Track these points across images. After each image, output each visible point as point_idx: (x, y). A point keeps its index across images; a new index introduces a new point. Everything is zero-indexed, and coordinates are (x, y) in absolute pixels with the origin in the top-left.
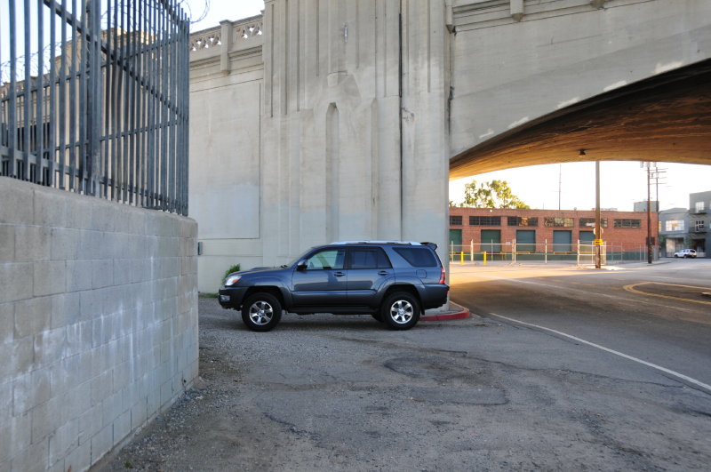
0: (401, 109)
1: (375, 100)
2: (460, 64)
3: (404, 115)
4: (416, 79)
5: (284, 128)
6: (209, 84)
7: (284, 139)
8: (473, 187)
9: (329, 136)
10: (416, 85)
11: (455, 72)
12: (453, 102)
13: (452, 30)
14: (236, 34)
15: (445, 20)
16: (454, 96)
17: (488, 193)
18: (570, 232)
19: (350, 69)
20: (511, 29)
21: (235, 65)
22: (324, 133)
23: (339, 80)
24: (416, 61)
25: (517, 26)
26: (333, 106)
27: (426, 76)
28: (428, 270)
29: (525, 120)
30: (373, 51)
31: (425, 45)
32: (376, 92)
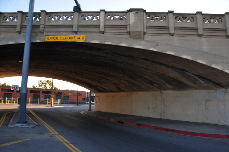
8: (41, 82)
17: (45, 84)
18: (68, 96)
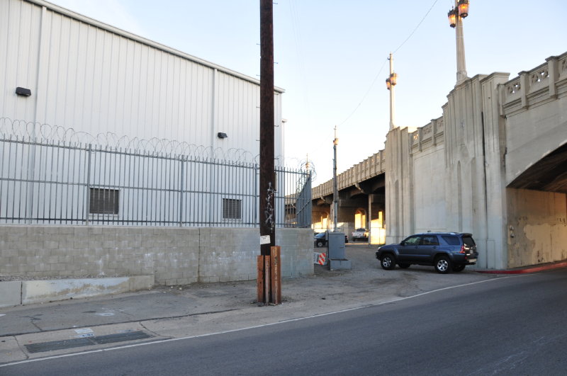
0: (485, 162)
1: (474, 158)
2: (509, 135)
3: (486, 165)
4: (489, 146)
5: (450, 173)
6: (430, 151)
7: (450, 178)
9: (459, 178)
10: (489, 148)
11: (508, 139)
12: (506, 156)
13: (504, 117)
14: (438, 125)
15: (499, 113)
16: (508, 152)
19: (465, 142)
20: (525, 114)
21: (438, 141)
22: (456, 177)
23: (461, 149)
24: (489, 136)
25: (528, 112)
26: (459, 162)
27: (493, 142)
28: (455, 246)
29: (531, 164)
30: (472, 133)
31: (491, 127)
32: (475, 153)
